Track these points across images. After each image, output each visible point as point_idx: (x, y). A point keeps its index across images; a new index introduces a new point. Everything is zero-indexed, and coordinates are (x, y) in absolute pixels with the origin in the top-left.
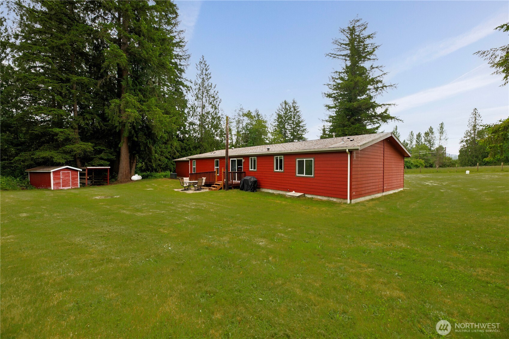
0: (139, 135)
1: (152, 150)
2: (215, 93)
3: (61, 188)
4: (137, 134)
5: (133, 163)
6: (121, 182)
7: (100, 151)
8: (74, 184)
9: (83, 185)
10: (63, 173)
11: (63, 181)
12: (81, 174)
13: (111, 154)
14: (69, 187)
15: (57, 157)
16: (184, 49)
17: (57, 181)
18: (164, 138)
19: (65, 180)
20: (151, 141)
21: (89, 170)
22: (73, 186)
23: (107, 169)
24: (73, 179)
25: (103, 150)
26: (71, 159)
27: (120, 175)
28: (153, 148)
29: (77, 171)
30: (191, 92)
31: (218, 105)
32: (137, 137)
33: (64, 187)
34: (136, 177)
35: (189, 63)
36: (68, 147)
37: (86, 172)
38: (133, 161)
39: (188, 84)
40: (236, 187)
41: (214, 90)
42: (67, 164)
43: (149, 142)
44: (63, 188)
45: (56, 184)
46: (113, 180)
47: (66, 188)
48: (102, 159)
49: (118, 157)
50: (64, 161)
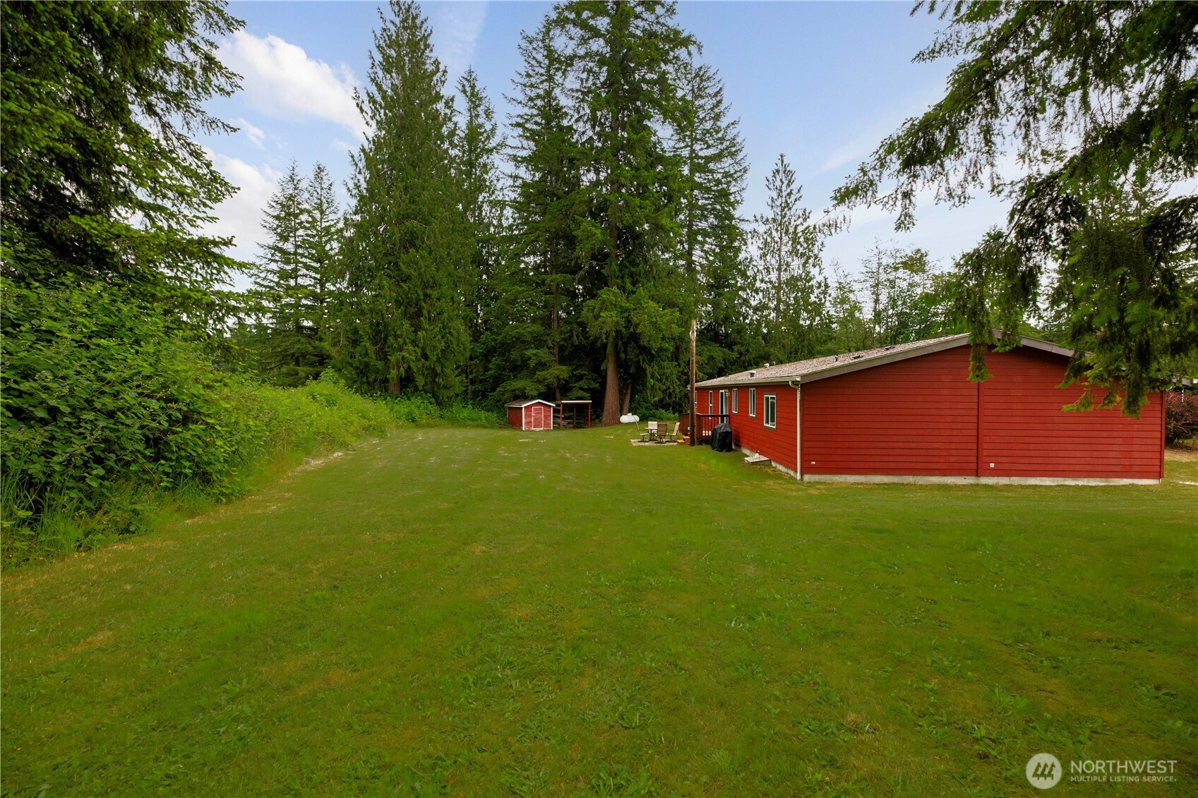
0: (629, 349)
3: (534, 429)
4: (625, 349)
5: (626, 394)
6: (605, 425)
7: (580, 378)
8: (547, 425)
9: (557, 427)
10: (535, 409)
11: (535, 420)
12: (555, 411)
13: (595, 380)
14: (541, 429)
15: (531, 388)
16: (739, 157)
17: (529, 420)
18: (666, 350)
19: (537, 419)
21: (564, 404)
22: (546, 427)
23: (587, 404)
24: (546, 417)
25: (585, 375)
26: (543, 389)
27: (605, 413)
28: (649, 370)
29: (550, 406)
32: (625, 352)
33: (536, 427)
34: (627, 418)
35: (744, 186)
36: (540, 374)
37: (561, 408)
40: (706, 441)
42: (539, 396)
43: (643, 360)
45: (528, 423)
46: (597, 421)
47: (537, 429)
48: (581, 389)
49: (603, 384)
50: (535, 393)
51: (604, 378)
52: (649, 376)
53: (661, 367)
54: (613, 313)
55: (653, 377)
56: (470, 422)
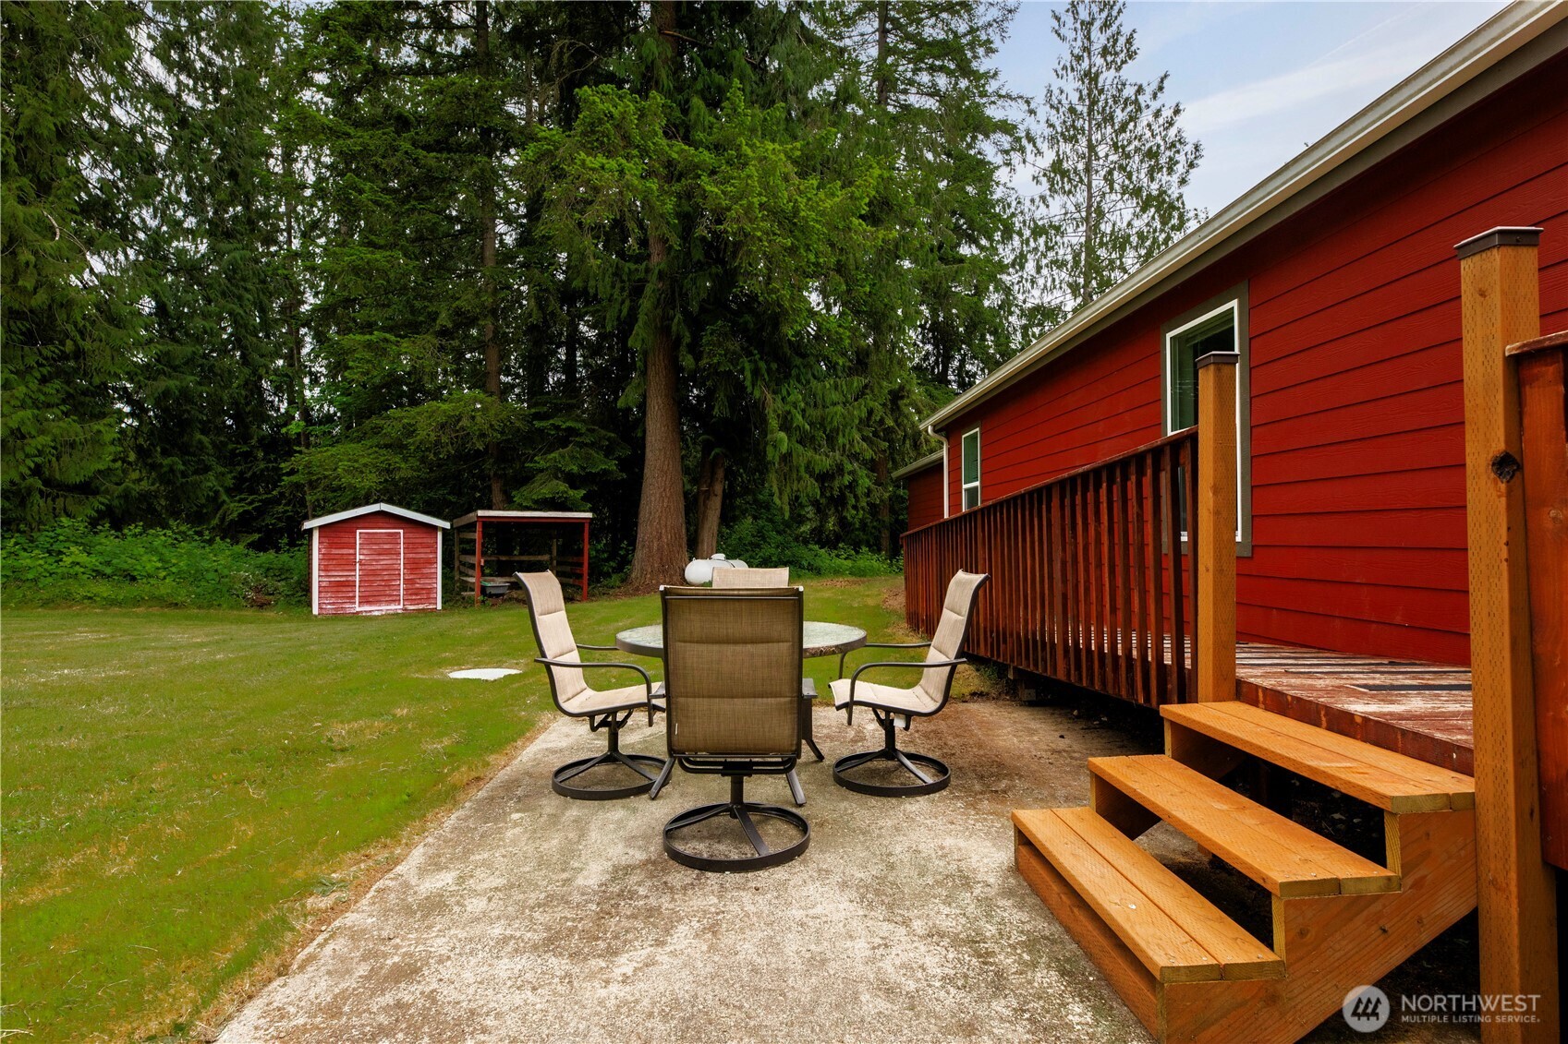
1: (770, 412)
2: (1161, 120)
3: (358, 609)
5: (708, 495)
8: (415, 592)
9: (455, 594)
10: (369, 540)
11: (369, 575)
12: (451, 546)
13: (608, 452)
14: (393, 607)
17: (339, 575)
19: (374, 573)
20: (762, 365)
21: (487, 522)
22: (413, 602)
23: (579, 524)
24: (413, 566)
25: (571, 431)
26: (405, 469)
27: (638, 552)
28: (774, 407)
29: (434, 528)
30: (1030, 157)
31: (1183, 182)
32: (695, 350)
33: (368, 603)
37: (475, 536)
38: (711, 485)
39: (1013, 113)
41: (1155, 105)
43: (756, 372)
44: (367, 608)
45: (340, 588)
46: (615, 579)
47: (377, 610)
48: (557, 473)
49: (634, 465)
50: (370, 481)
51: (639, 446)
52: (774, 423)
53: (814, 401)
54: (633, 168)
55: (786, 425)
56: (103, 589)
